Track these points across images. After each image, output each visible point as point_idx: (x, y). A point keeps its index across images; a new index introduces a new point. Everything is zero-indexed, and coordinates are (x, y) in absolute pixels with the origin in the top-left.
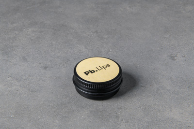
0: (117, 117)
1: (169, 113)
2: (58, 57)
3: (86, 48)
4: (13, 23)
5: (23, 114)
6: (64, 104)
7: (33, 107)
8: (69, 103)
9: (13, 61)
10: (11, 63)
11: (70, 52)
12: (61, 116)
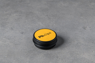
0: (57, 57)
1: (83, 55)
2: (29, 28)
3: (42, 23)
4: (6, 11)
5: (11, 56)
6: (31, 51)
7: (16, 52)
8: (34, 50)
9: (6, 30)
10: (5, 31)
11: (34, 25)
12: (30, 57)
